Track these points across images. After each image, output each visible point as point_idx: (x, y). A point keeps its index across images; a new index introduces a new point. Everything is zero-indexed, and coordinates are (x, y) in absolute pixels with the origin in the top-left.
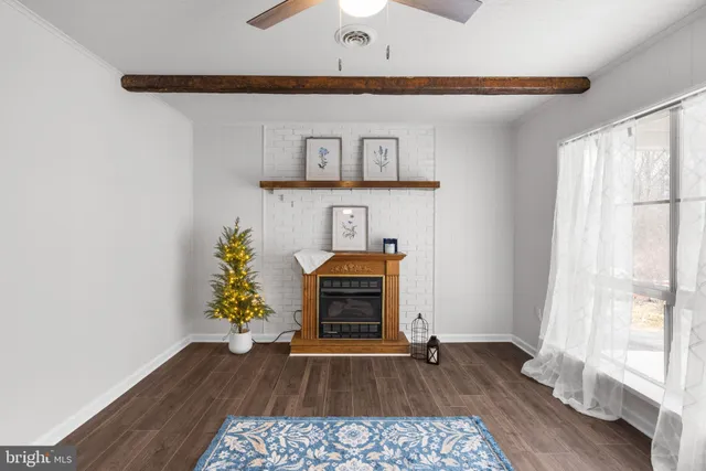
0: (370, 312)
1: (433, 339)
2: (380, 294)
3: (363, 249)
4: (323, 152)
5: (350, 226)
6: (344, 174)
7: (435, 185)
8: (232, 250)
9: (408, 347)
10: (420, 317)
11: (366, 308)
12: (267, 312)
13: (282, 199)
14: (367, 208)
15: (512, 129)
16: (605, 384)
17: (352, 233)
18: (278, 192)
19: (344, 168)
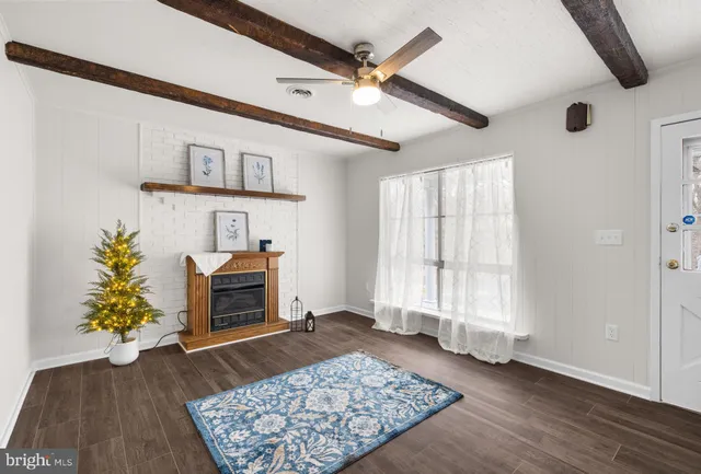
0: (253, 302)
1: (310, 313)
2: (263, 286)
3: (245, 249)
4: (207, 161)
5: (232, 229)
6: (227, 182)
7: (302, 198)
8: (116, 253)
9: (288, 324)
10: (297, 299)
11: (249, 299)
12: (155, 315)
13: (163, 202)
14: (247, 214)
15: (345, 163)
16: (412, 316)
17: (235, 236)
18: (157, 194)
19: (227, 178)
